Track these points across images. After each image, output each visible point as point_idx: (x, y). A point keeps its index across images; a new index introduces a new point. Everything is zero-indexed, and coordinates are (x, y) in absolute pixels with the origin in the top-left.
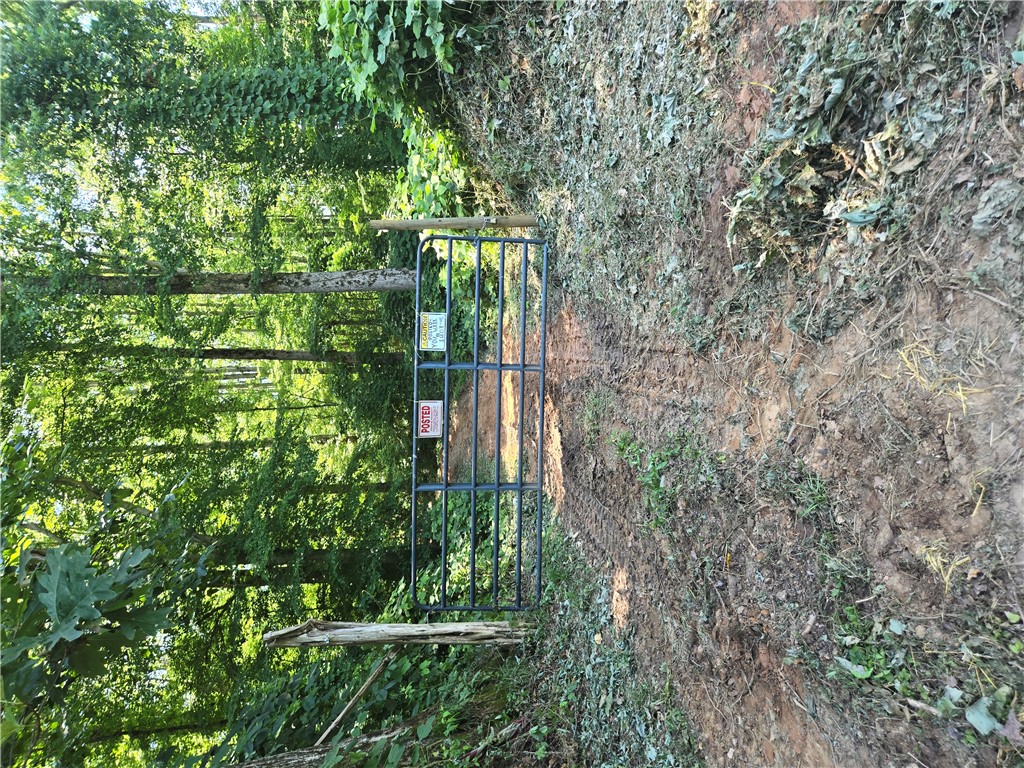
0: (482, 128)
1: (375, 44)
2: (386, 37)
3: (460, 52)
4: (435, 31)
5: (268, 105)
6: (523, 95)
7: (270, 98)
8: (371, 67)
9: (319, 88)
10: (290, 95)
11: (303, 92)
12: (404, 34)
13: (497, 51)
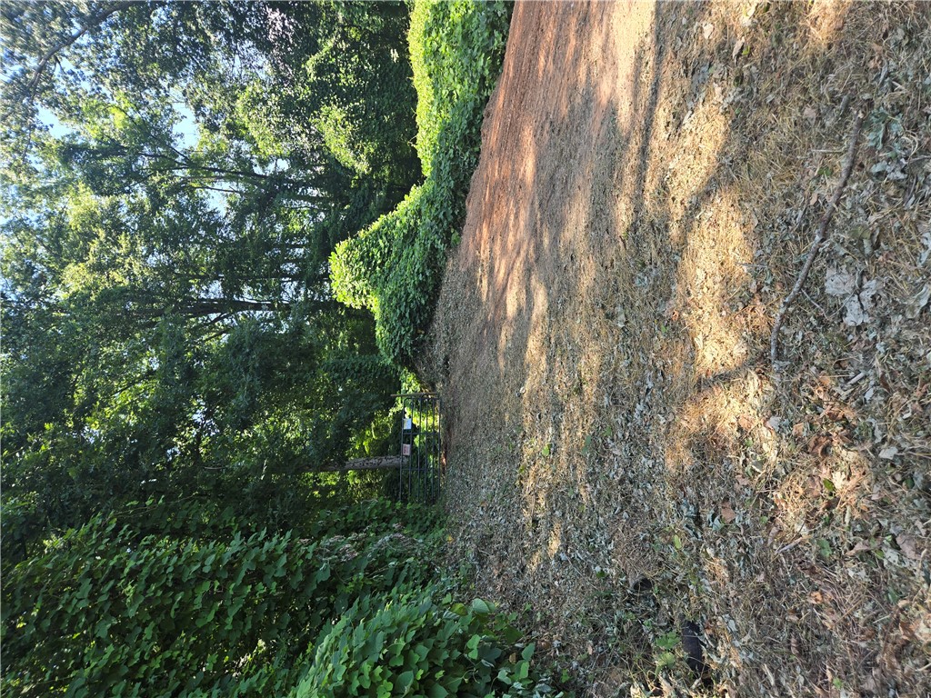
0: (422, 369)
1: (394, 352)
2: (397, 350)
3: (414, 353)
4: (409, 349)
5: (337, 375)
6: (430, 361)
7: (337, 372)
8: (392, 357)
9: (361, 366)
10: (347, 370)
11: (353, 369)
12: (401, 349)
13: (423, 352)
